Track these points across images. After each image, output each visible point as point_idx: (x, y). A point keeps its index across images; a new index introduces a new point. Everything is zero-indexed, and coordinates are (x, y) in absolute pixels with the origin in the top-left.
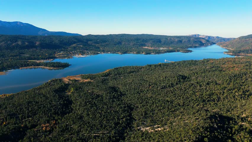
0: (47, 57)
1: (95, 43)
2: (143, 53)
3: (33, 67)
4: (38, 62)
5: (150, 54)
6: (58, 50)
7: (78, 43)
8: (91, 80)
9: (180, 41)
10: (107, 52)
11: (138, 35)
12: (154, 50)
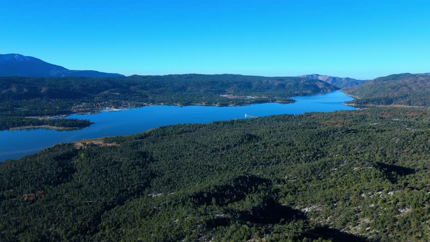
0: (57, 111)
1: (141, 88)
2: (217, 105)
3: (31, 127)
4: (40, 119)
5: (227, 105)
6: (77, 100)
7: (113, 89)
8: (117, 144)
9: (283, 86)
10: (159, 103)
11: (217, 75)
12: (235, 100)
